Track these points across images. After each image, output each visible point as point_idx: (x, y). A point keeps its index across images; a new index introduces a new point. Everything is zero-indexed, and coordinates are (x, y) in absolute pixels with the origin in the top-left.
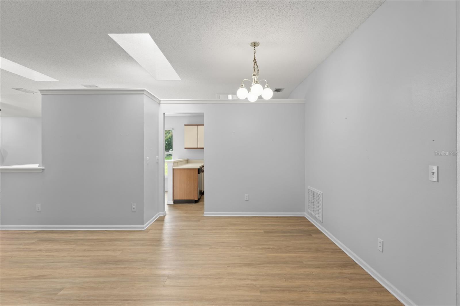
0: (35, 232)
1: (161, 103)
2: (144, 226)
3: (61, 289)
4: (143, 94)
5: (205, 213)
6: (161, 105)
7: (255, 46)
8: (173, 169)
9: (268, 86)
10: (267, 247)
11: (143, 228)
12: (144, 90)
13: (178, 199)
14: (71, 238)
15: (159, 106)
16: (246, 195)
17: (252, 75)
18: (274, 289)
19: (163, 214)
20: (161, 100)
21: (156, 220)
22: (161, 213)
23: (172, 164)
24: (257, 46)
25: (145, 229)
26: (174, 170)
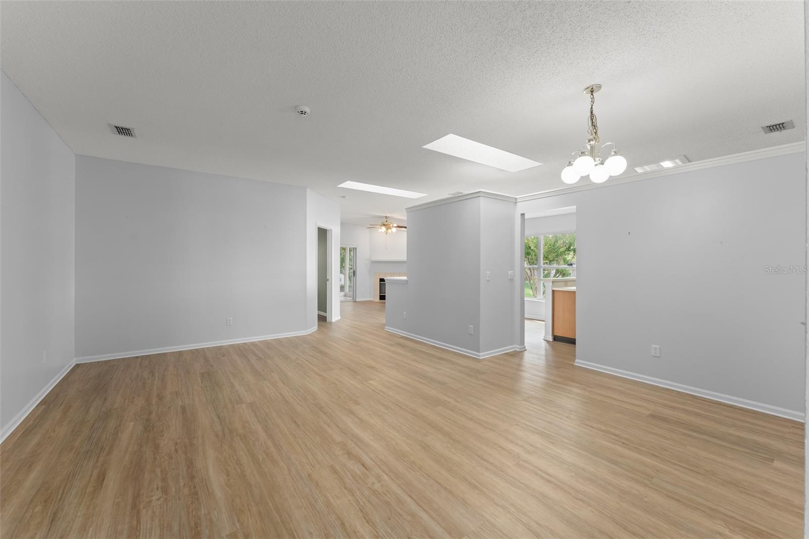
0: (401, 337)
1: (518, 201)
2: (481, 354)
3: (372, 380)
4: (479, 196)
5: (576, 360)
6: (518, 204)
7: (592, 91)
8: (553, 291)
9: (615, 152)
10: (617, 432)
11: (479, 356)
12: (480, 192)
13: (560, 335)
14: (417, 348)
15: (516, 205)
16: (653, 345)
17: (587, 141)
18: (540, 472)
19: (522, 348)
20: (517, 197)
21: (505, 353)
22: (516, 346)
23: (551, 283)
24: (595, 92)
25: (481, 358)
26: (555, 293)
